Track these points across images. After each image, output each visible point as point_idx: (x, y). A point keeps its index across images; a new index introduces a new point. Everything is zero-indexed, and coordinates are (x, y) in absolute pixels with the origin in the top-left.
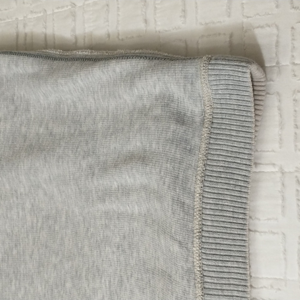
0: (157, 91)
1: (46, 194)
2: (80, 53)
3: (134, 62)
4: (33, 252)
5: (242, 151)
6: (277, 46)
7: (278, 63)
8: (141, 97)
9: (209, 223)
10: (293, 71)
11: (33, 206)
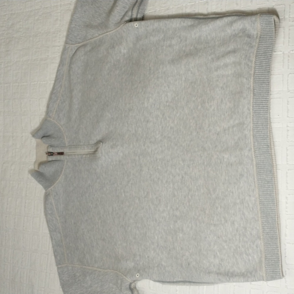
0: (241, 27)
1: (192, 73)
2: (211, 16)
3: (233, 17)
4: (184, 98)
5: (270, 46)
6: (284, 11)
7: (284, 17)
8: (234, 30)
9: (257, 71)
10: (289, 19)
11: (185, 78)
